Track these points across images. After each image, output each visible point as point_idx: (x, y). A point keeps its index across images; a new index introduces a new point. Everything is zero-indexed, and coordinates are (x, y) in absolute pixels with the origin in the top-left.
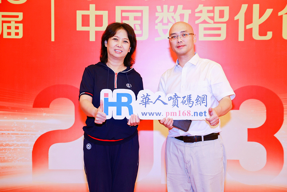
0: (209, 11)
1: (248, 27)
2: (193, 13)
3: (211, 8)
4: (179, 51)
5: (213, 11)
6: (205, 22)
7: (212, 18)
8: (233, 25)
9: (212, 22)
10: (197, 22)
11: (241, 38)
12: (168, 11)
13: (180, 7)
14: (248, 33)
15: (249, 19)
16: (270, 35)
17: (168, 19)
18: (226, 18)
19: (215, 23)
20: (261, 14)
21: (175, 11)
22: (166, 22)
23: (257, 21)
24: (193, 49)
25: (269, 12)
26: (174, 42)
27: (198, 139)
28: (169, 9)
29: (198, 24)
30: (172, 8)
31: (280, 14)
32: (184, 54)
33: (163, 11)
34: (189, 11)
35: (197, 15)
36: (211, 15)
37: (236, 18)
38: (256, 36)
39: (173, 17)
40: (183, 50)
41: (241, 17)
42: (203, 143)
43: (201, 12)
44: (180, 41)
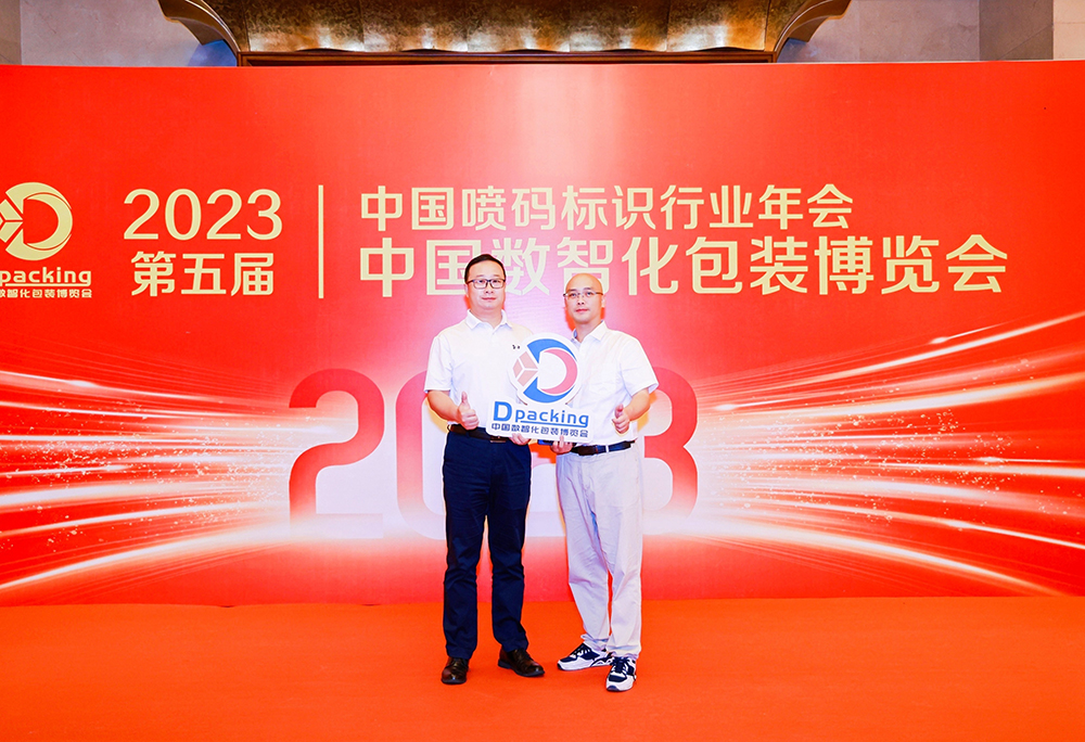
0: (580, 248)
1: (643, 273)
2: (554, 250)
3: (584, 243)
4: (577, 316)
5: (587, 247)
6: (573, 264)
7: (586, 259)
8: (619, 268)
9: (586, 264)
10: (560, 265)
11: (633, 290)
12: (512, 248)
13: (532, 241)
14: (643, 282)
15: (643, 262)
16: (674, 286)
17: (512, 260)
18: (609, 258)
19: (590, 266)
20: (661, 255)
21: (524, 247)
22: (510, 265)
23: (656, 265)
24: (599, 316)
25: (672, 249)
26: (573, 302)
27: (602, 449)
28: (513, 244)
29: (562, 268)
30: (519, 243)
31: (688, 253)
32: (586, 322)
33: (502, 248)
34: (548, 248)
35: (560, 253)
36: (586, 253)
37: (624, 259)
38: (655, 288)
39: (520, 257)
40: (585, 316)
41: (631, 256)
42: (608, 454)
43: (567, 248)
44: (580, 302)
